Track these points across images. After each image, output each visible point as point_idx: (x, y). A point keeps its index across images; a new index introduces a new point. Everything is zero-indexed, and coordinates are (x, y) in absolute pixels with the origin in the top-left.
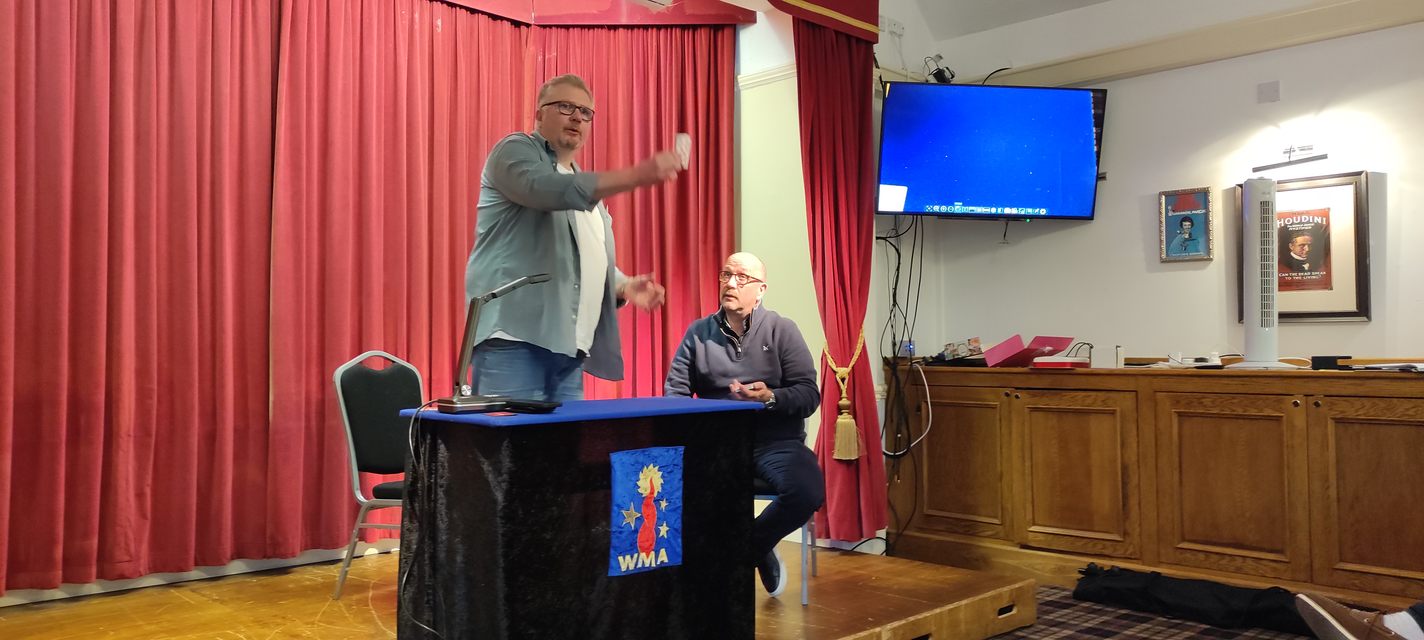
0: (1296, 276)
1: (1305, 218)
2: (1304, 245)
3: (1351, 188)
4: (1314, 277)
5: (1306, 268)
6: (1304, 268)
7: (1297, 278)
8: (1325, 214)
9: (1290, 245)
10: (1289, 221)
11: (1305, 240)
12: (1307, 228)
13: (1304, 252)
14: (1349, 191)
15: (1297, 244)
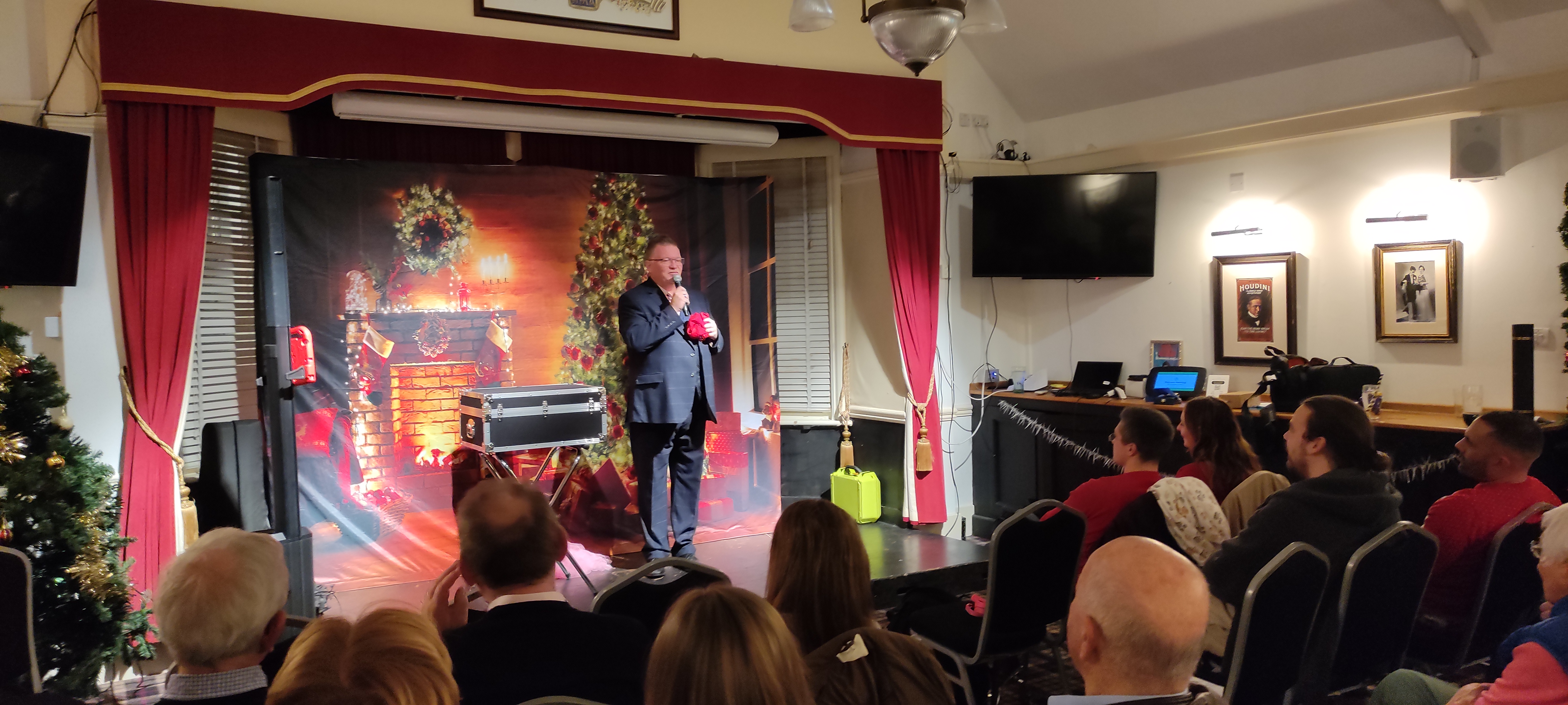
0: (1252, 330)
1: (1257, 286)
2: (1256, 306)
3: (1284, 264)
4: (1262, 332)
5: (1258, 325)
6: (1256, 324)
7: (1253, 332)
8: (1268, 282)
9: (1248, 305)
10: (1247, 287)
11: (1258, 303)
12: (1258, 293)
13: (1257, 312)
14: (1283, 266)
15: (1253, 305)
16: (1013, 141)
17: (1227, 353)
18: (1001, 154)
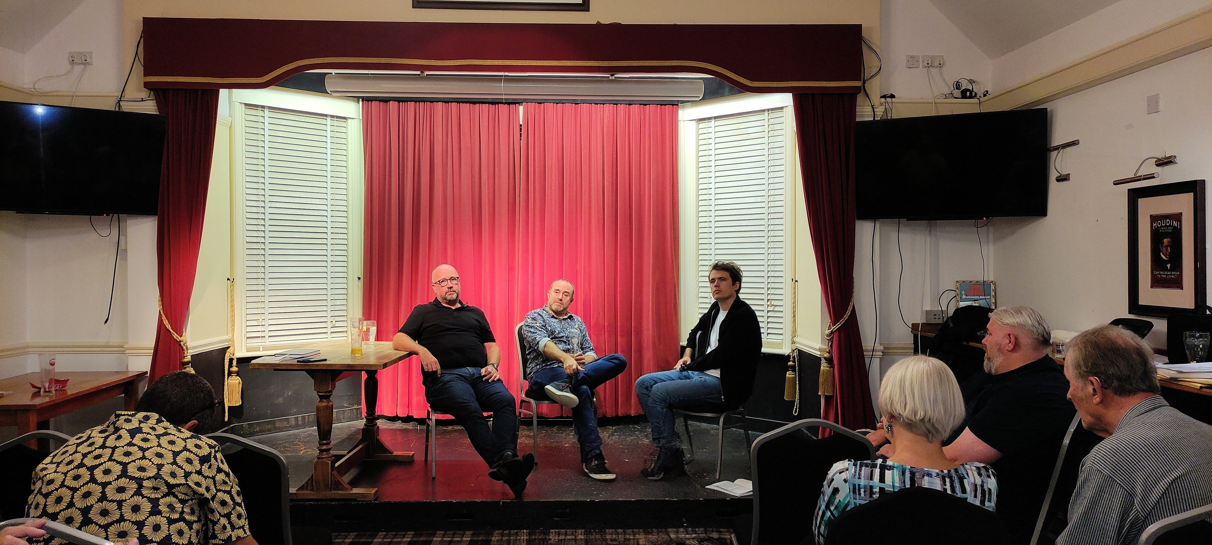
6: (1167, 267)
9: (1160, 245)
11: (1169, 242)
12: (1169, 230)
13: (1169, 253)
15: (1164, 244)
16: (971, 79)
17: (1142, 301)
18: (957, 93)
